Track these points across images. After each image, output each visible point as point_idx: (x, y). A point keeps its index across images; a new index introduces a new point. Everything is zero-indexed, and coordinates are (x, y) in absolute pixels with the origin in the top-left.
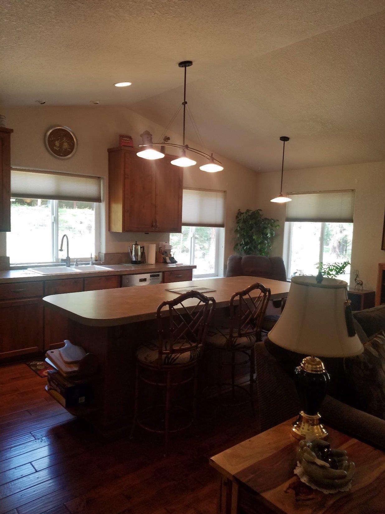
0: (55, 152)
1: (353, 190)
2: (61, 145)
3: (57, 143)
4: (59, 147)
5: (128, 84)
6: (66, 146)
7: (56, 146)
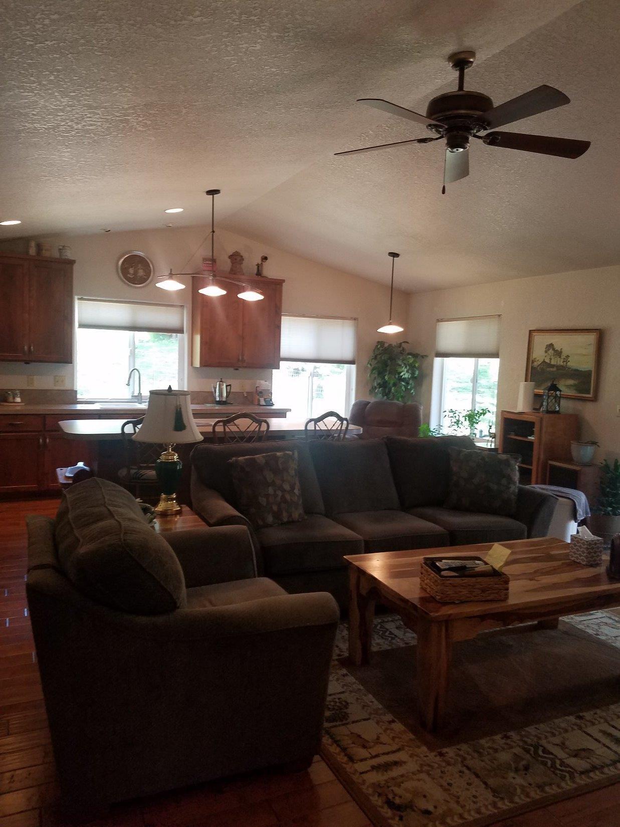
0: (130, 280)
1: (499, 316)
2: (135, 273)
3: (131, 271)
4: (133, 274)
5: (180, 210)
6: (141, 273)
7: (129, 273)
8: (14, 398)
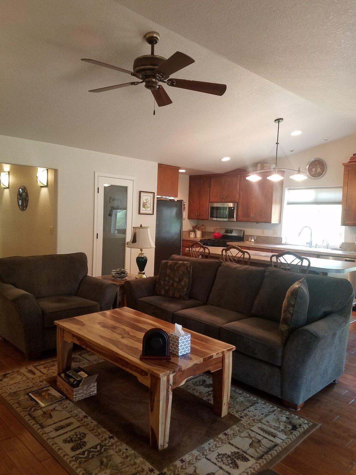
0: (312, 175)
4: (315, 172)
8: (251, 239)
